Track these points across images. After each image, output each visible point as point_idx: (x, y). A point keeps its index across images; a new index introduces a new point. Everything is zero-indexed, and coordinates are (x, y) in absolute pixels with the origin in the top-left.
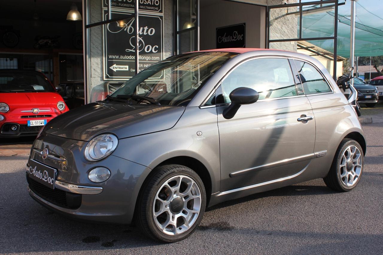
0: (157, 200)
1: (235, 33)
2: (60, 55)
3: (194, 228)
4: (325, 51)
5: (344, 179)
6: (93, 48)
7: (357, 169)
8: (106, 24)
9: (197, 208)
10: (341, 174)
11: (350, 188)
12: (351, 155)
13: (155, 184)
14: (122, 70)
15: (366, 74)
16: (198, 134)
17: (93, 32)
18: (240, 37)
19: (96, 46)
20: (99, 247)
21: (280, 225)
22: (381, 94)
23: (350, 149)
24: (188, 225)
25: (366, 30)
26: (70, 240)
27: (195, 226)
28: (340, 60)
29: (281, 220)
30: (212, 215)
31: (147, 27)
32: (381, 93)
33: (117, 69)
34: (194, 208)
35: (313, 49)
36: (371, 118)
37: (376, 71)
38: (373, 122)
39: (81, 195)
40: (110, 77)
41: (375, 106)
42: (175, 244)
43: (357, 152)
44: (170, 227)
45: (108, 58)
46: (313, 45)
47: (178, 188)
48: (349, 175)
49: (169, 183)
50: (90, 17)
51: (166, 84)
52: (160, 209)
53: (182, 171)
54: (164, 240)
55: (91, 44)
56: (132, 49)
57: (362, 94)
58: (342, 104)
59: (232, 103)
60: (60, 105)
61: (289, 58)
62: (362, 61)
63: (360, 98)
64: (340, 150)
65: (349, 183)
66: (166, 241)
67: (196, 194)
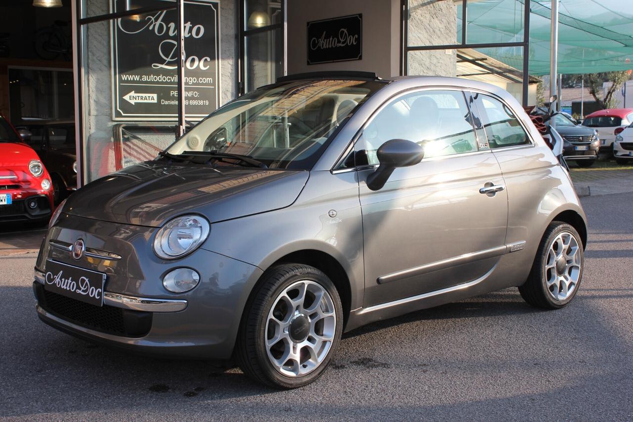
0: (271, 320)
1: (343, 31)
2: (10, 69)
3: (325, 365)
4: (505, 66)
5: (552, 288)
6: (93, 60)
7: (573, 271)
8: (116, 20)
9: (330, 333)
10: (548, 280)
11: (562, 304)
12: (563, 248)
13: (268, 295)
14: (146, 101)
15: (574, 104)
16: (331, 214)
17: (91, 31)
18: (352, 40)
19: (99, 58)
20: (177, 399)
21: (457, 360)
22: (604, 143)
23: (561, 239)
24: (316, 360)
25: (577, 26)
26: (126, 391)
27: (327, 362)
28: (532, 82)
29: (457, 353)
30: (345, 348)
31: (189, 23)
32: (604, 140)
33: (136, 99)
34: (324, 333)
35: (483, 62)
36: (589, 187)
37: (592, 99)
38: (591, 195)
39: (152, 313)
40: (123, 115)
41: (593, 165)
42: (300, 390)
43: (573, 243)
44: (290, 363)
45: (121, 81)
46: (484, 56)
47: (301, 301)
48: (561, 282)
49: (288, 293)
50: (87, 4)
51: (225, 129)
52: (276, 335)
53: (308, 273)
54: (282, 384)
55: (90, 53)
56: (162, 64)
57: (570, 144)
58: (548, 165)
59: (381, 164)
60: (34, 166)
61: (464, 90)
62: (567, 81)
63: (567, 151)
64: (546, 240)
65: (561, 295)
66: (285, 385)
67: (327, 311)
